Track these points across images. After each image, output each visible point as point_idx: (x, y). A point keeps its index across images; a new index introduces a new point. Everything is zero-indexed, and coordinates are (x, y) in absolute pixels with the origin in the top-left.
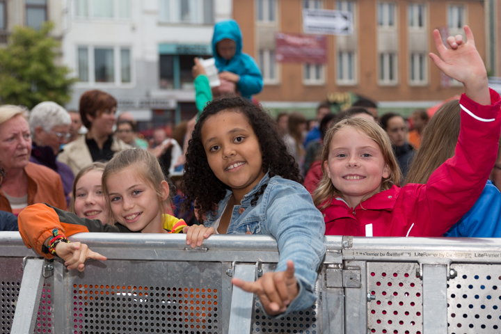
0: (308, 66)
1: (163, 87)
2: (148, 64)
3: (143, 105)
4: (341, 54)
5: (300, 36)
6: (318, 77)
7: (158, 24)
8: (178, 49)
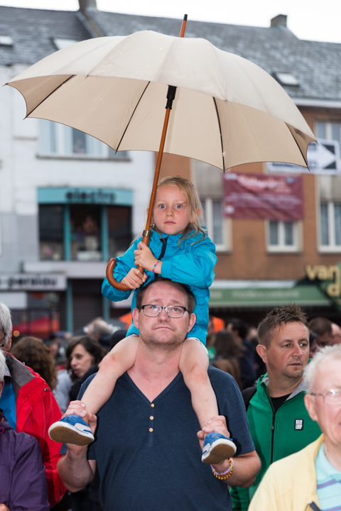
0: (274, 223)
1: (46, 258)
2: (22, 219)
3: (13, 286)
4: (324, 205)
5: (262, 177)
6: (289, 241)
7: (38, 157)
8: (69, 195)
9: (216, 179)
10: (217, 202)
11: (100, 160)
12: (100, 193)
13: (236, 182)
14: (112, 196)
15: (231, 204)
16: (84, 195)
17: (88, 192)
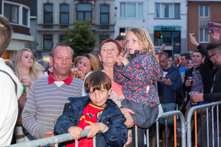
7: (154, 19)
8: (162, 28)
9: (206, 23)
10: (206, 30)
11: (172, 19)
12: (171, 27)
13: (212, 24)
14: (174, 28)
15: (210, 30)
16: (166, 28)
17: (167, 27)
